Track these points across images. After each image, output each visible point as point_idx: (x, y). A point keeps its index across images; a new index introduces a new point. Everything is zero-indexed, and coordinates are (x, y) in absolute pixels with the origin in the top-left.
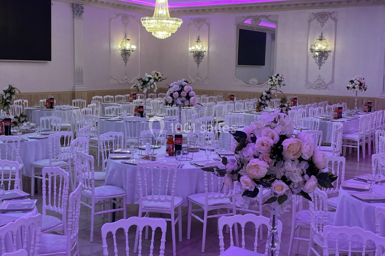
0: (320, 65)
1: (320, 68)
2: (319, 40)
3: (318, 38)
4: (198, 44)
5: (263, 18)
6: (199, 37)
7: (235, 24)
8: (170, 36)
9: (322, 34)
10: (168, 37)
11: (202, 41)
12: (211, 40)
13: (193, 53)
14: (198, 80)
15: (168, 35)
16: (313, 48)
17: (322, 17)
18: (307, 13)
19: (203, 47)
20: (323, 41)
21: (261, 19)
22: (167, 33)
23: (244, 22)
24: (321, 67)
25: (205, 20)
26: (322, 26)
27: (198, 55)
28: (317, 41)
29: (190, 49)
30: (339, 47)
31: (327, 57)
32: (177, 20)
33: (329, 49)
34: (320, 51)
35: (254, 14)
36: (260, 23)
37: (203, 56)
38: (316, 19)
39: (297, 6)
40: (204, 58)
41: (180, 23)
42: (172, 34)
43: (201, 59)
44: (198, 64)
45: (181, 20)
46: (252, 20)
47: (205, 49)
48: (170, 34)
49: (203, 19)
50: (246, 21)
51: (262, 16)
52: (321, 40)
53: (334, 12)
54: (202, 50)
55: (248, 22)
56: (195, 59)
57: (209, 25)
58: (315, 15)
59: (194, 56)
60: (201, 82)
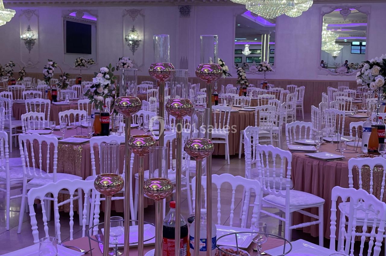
0: (133, 52)
1: (133, 54)
2: (132, 31)
3: (131, 30)
4: (29, 32)
5: (86, 12)
6: (29, 26)
7: (62, 16)
8: (5, 24)
9: (134, 27)
10: (3, 25)
11: (32, 30)
12: (41, 28)
13: (24, 40)
14: (30, 64)
15: (4, 23)
16: (127, 37)
17: (133, 13)
18: (121, 10)
19: (33, 35)
20: (135, 32)
21: (84, 12)
22: (3, 22)
23: (70, 15)
24: (135, 53)
25: (34, 12)
26: (134, 20)
27: (30, 42)
28: (130, 32)
29: (21, 37)
30: (147, 37)
31: (138, 45)
32: (10, 11)
33: (140, 38)
34: (133, 40)
35: (78, 8)
36: (83, 16)
37: (34, 43)
38: (128, 14)
39: (113, 4)
40: (35, 45)
41: (14, 14)
42: (7, 22)
43: (32, 46)
44: (30, 50)
45: (14, 11)
46: (77, 13)
47: (36, 36)
48: (5, 23)
49: (32, 10)
50: (71, 14)
51: (84, 10)
52: (133, 31)
53: (141, 9)
54: (33, 38)
55: (73, 15)
56: (27, 46)
57: (38, 17)
58: (127, 11)
59: (25, 43)
60: (33, 66)
